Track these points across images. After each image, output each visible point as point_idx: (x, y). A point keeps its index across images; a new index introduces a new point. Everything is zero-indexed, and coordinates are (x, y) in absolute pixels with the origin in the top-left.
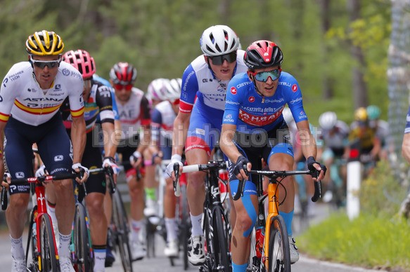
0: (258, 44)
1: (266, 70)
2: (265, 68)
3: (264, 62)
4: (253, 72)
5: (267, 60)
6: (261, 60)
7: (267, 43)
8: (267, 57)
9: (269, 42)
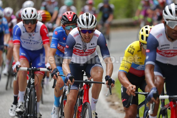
0: (67, 13)
1: (70, 25)
2: (69, 24)
3: (69, 21)
4: (64, 25)
5: (70, 20)
6: (67, 20)
7: (71, 13)
8: (70, 19)
9: (72, 12)
